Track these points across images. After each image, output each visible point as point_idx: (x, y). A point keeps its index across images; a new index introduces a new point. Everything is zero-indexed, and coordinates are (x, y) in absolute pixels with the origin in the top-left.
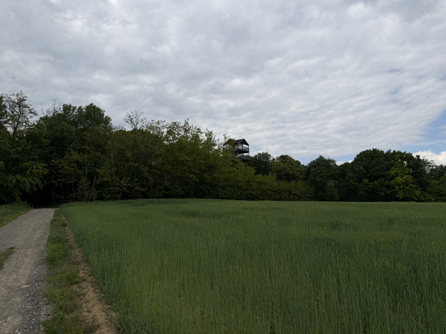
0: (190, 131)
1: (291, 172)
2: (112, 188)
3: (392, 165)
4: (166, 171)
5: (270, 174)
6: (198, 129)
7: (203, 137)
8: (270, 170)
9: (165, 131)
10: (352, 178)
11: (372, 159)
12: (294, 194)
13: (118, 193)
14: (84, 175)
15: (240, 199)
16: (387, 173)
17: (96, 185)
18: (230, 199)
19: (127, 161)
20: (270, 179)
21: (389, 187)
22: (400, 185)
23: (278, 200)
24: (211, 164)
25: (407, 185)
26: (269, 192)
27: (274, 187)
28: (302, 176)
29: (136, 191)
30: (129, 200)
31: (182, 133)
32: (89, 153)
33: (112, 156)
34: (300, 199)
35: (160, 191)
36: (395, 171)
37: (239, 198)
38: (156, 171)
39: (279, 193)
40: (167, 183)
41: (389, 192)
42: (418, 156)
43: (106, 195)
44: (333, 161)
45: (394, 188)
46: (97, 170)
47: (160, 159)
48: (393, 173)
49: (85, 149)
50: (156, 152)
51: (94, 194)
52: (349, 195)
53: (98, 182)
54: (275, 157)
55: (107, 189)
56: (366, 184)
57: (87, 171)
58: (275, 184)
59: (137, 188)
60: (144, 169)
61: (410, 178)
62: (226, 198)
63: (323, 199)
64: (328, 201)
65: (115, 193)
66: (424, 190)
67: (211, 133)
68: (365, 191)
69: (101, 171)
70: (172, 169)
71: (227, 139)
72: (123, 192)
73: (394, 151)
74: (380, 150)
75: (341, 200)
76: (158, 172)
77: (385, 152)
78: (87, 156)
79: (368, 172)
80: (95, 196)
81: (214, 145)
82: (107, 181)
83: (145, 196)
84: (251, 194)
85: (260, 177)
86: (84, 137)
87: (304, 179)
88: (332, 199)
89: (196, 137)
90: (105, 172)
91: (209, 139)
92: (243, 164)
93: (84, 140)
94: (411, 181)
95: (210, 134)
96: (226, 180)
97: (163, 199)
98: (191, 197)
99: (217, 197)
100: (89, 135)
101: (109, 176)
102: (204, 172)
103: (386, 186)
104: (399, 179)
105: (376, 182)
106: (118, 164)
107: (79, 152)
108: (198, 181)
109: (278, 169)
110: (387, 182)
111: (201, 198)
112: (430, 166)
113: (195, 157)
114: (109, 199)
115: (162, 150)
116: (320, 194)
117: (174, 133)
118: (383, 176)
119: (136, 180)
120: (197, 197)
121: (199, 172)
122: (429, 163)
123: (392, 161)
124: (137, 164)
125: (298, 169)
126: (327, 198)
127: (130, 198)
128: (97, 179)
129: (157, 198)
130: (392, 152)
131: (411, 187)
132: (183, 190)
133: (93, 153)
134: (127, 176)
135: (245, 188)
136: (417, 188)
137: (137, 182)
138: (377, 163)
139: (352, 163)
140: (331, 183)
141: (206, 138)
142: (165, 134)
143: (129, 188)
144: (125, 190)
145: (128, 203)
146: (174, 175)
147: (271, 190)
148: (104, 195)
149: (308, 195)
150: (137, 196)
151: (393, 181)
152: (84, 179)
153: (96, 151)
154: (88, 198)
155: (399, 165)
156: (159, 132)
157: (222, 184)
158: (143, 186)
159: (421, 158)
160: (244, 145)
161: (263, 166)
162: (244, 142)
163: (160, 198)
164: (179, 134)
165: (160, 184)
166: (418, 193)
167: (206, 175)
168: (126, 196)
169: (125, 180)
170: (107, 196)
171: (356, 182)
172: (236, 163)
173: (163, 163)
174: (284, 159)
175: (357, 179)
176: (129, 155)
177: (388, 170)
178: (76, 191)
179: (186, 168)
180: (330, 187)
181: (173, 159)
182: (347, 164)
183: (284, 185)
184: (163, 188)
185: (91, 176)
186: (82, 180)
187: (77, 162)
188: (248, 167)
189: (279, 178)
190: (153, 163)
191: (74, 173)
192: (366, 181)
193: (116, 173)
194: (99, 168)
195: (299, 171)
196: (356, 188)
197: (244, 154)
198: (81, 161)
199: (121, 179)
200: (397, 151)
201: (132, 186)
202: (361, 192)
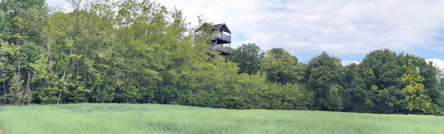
0: (151, 10)
1: (286, 72)
2: (49, 88)
3: (404, 71)
4: (117, 66)
5: (259, 73)
6: (163, 7)
7: (169, 19)
8: (259, 68)
9: (117, 9)
10: (359, 82)
11: (384, 62)
12: (289, 101)
13: (57, 95)
14: (17, 71)
15: (218, 107)
16: (398, 79)
17: (31, 84)
18: (204, 106)
19: (68, 52)
20: (258, 81)
21: (399, 97)
22: (410, 95)
23: (268, 108)
24: (178, 57)
25: (418, 96)
26: (257, 98)
27: (264, 91)
28: (300, 78)
29: (79, 92)
30: (71, 105)
31: (140, 12)
32: (21, 43)
33: (49, 46)
34: (295, 107)
35: (110, 92)
36: (407, 78)
37: (216, 106)
38: (104, 65)
39: (270, 99)
40: (119, 83)
41: (398, 102)
42: (431, 63)
43: (43, 97)
44: (338, 60)
45: (404, 98)
46: (31, 65)
47: (110, 48)
48: (404, 79)
49: (17, 38)
50: (105, 40)
51: (29, 95)
52: (354, 104)
53: (33, 81)
54: (265, 51)
55: (44, 89)
56: (374, 92)
57: (19, 67)
58: (265, 87)
59: (80, 88)
60: (89, 63)
61: (421, 87)
62: (200, 105)
63: (324, 109)
64: (329, 110)
65: (54, 95)
66: (434, 101)
67: (180, 13)
68: (373, 100)
69: (36, 66)
70: (125, 62)
71: (203, 22)
72: (63, 92)
73: (407, 55)
74: (392, 51)
75: (344, 110)
76: (107, 66)
77: (398, 55)
78: (19, 47)
79: (378, 78)
80: (30, 98)
81: (185, 30)
82: (44, 79)
83: (91, 101)
84: (233, 100)
85: (245, 78)
86: (15, 23)
87: (302, 81)
88: (334, 108)
89: (159, 19)
90: (41, 67)
91: (178, 22)
92: (222, 58)
93: (15, 27)
94: (422, 91)
95: (178, 15)
96: (200, 80)
97: (115, 104)
98: (151, 102)
99: (187, 103)
100: (20, 20)
101: (46, 72)
102: (169, 67)
103: (396, 96)
104: (410, 88)
105: (386, 91)
106: (57, 56)
107: (10, 42)
108: (161, 79)
109: (269, 67)
110: (398, 91)
111: (165, 103)
112: (441, 75)
113: (158, 46)
114: (47, 102)
115: (112, 36)
116: (321, 102)
117: (129, 13)
118: (394, 84)
119: (79, 77)
120: (159, 102)
121: (163, 67)
122: (440, 71)
123: (405, 66)
124: (79, 57)
125: (296, 67)
126: (329, 108)
127: (72, 102)
128: (31, 77)
129: (106, 102)
130: (405, 55)
131: (422, 97)
132: (140, 91)
133: (26, 43)
134: (67, 73)
135: (225, 91)
136: (427, 99)
137: (80, 80)
138: (389, 67)
139: (360, 66)
140: (334, 88)
141: (172, 20)
142: (117, 14)
143: (71, 88)
144: (66, 90)
145: (69, 108)
146: (128, 71)
147: (259, 95)
148: (40, 97)
149: (305, 102)
150: (81, 98)
151: (404, 89)
152: (17, 77)
153: (29, 40)
154: (22, 101)
155: (411, 71)
156: (108, 13)
157: (194, 85)
158: (88, 86)
159: (433, 65)
160: (225, 33)
161: (248, 63)
162: (224, 28)
163: (109, 102)
164: (135, 14)
165: (110, 83)
166: (428, 104)
167: (172, 72)
168: (68, 99)
169: (65, 78)
170: (44, 99)
171: (363, 88)
172: (213, 56)
173: (113, 54)
174: (277, 52)
175: (364, 85)
176: (70, 43)
177: (400, 75)
178: (8, 92)
179: (145, 61)
180: (334, 92)
181: (127, 49)
182: (353, 66)
183: (276, 88)
184: (114, 89)
185: (25, 73)
186: (15, 78)
187: (8, 55)
188: (229, 63)
189: (271, 78)
190: (101, 55)
191: (5, 69)
192: (375, 88)
193: (54, 69)
194: (33, 62)
195: (296, 71)
196: (363, 96)
197: (224, 45)
198: (12, 53)
199: (60, 76)
200: (410, 55)
201: (73, 85)
202: (368, 101)
